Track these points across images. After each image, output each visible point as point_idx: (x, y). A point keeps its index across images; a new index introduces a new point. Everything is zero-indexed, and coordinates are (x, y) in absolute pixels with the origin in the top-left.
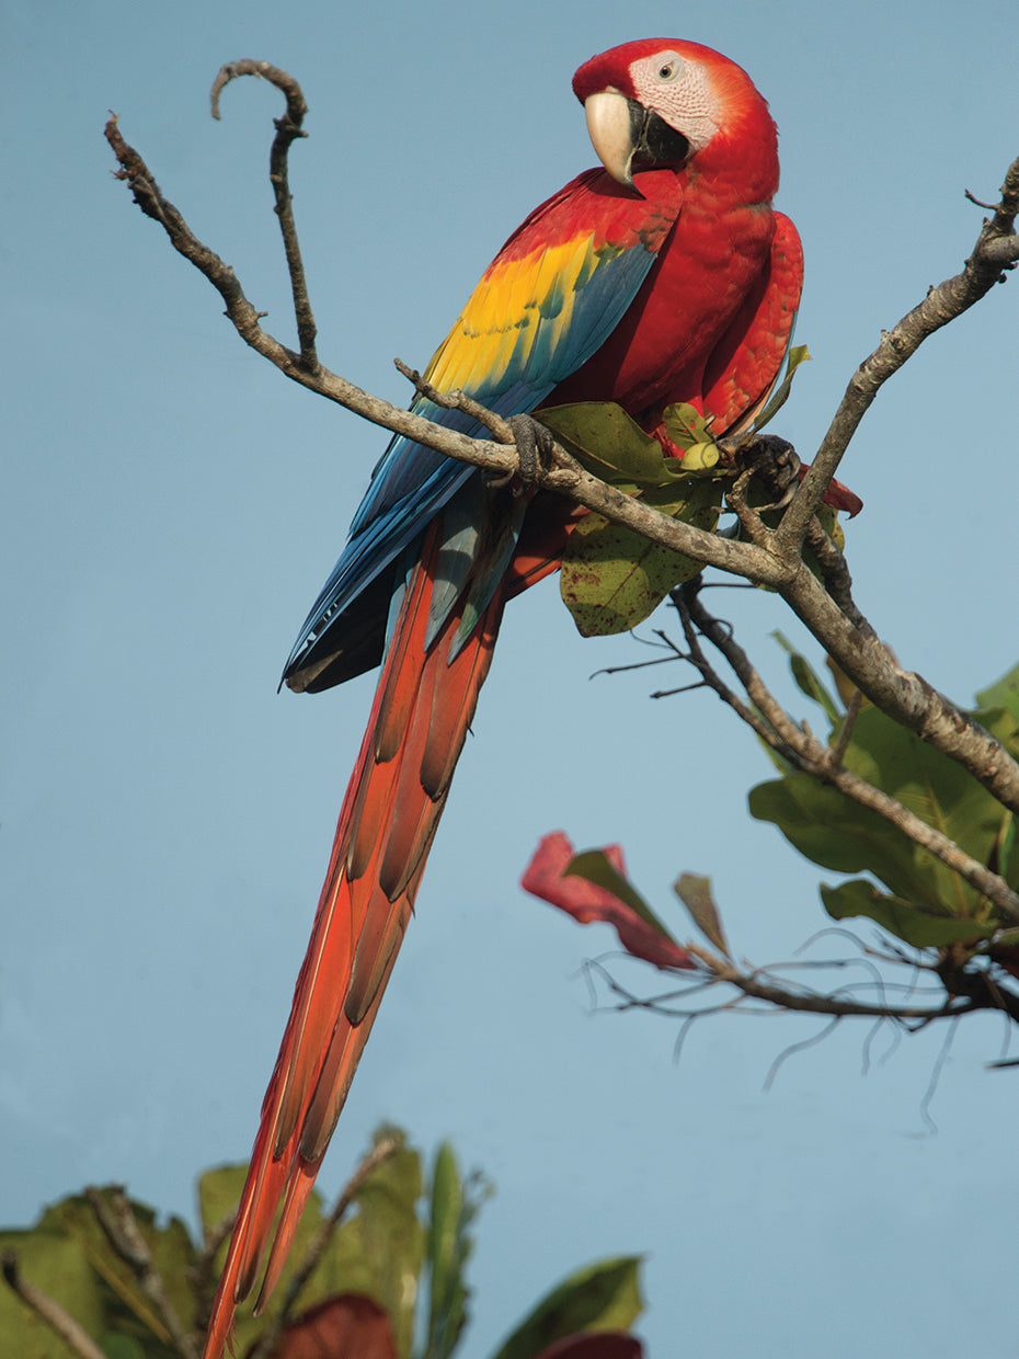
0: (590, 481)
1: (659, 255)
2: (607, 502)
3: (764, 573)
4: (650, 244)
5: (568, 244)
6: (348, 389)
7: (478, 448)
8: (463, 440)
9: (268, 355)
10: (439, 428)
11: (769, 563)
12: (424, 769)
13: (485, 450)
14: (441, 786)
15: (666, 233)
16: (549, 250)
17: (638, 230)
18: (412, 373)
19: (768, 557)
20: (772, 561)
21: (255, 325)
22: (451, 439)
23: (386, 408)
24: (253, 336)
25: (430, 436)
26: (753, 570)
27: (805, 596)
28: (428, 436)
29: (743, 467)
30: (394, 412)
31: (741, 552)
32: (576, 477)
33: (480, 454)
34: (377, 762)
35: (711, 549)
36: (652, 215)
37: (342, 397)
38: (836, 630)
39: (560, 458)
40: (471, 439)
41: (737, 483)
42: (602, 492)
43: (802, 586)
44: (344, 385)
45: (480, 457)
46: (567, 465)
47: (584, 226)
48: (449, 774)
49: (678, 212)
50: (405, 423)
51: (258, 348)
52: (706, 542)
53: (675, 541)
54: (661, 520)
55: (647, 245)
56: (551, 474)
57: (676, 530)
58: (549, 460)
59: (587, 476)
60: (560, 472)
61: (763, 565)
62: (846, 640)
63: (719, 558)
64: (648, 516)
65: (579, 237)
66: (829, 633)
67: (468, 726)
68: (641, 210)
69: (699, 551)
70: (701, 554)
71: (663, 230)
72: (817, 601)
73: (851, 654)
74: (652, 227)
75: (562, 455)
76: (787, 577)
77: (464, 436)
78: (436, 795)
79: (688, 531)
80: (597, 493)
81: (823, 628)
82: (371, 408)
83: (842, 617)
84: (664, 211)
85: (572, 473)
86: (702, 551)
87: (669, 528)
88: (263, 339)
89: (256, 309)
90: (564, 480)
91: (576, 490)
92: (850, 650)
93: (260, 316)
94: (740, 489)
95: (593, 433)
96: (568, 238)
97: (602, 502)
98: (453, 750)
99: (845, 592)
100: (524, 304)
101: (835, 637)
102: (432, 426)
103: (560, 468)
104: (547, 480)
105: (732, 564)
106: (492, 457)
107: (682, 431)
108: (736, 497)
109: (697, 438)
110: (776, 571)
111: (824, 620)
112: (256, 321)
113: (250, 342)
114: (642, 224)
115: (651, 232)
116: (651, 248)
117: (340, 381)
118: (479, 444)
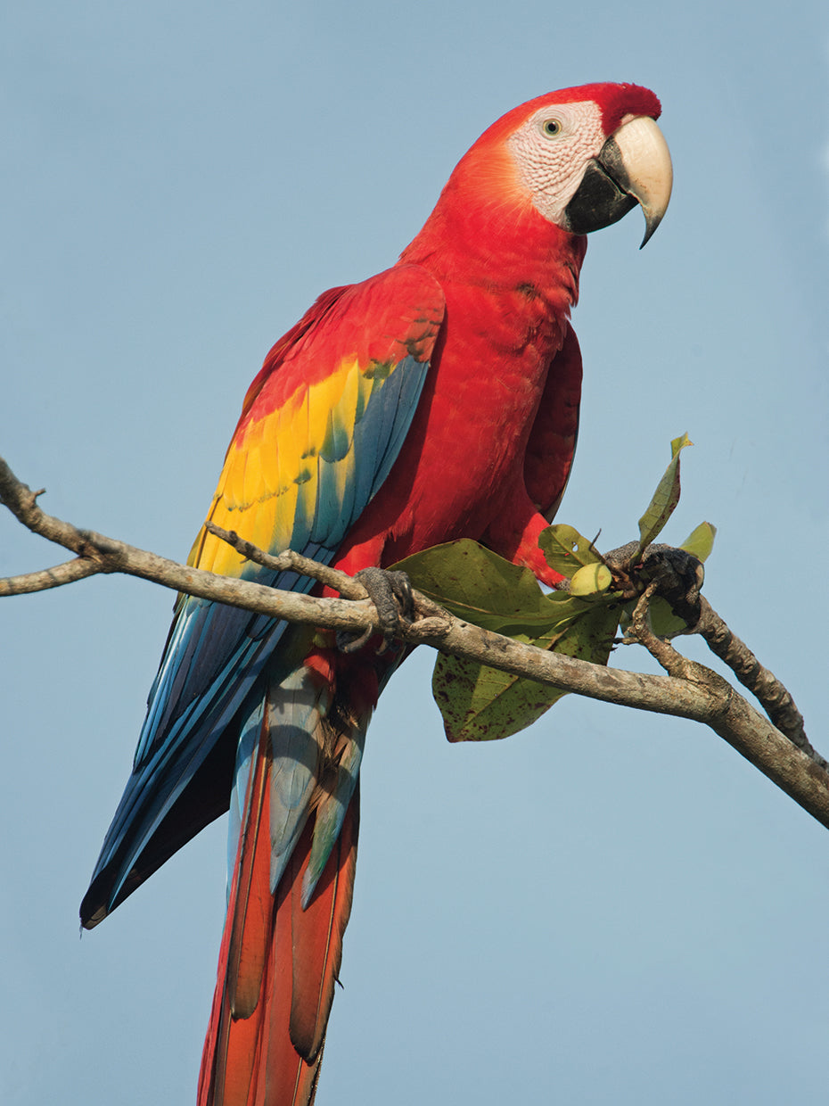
0: (463, 626)
1: (431, 363)
2: (488, 646)
3: (689, 705)
4: (420, 353)
5: (333, 374)
6: (158, 563)
7: (324, 607)
8: (304, 600)
9: (57, 539)
10: (274, 591)
11: (693, 693)
12: (293, 1027)
13: (332, 608)
14: (315, 1045)
15: (434, 338)
16: (312, 389)
17: (404, 341)
18: (228, 535)
19: (691, 687)
20: (696, 690)
21: (34, 507)
22: (290, 601)
23: (207, 577)
24: (35, 518)
25: (265, 600)
26: (677, 702)
27: (745, 727)
28: (262, 601)
29: (640, 587)
30: (217, 581)
31: (658, 684)
32: (445, 623)
33: (328, 612)
34: (235, 1018)
35: (621, 685)
36: (417, 321)
37: (153, 572)
38: (792, 764)
39: (422, 606)
40: (313, 599)
41: (637, 609)
42: (480, 637)
43: (739, 716)
44: (152, 559)
45: (328, 616)
46: (433, 613)
47: (346, 350)
48: (321, 1031)
49: (443, 311)
50: (232, 590)
51: (43, 533)
52: (614, 677)
53: (577, 681)
54: (556, 660)
55: (417, 355)
56: (417, 625)
57: (575, 669)
58: (411, 610)
59: (458, 622)
60: (426, 620)
61: (687, 696)
62: (806, 776)
63: (633, 693)
64: (538, 657)
65: (344, 364)
66: (783, 769)
67: (335, 977)
68: (403, 318)
69: (608, 689)
70: (610, 692)
71: (430, 335)
72: (761, 733)
73: (817, 791)
74: (419, 335)
75: (423, 602)
76: (718, 706)
77: (304, 595)
78: (311, 1055)
79: (591, 668)
80: (474, 639)
81: (776, 764)
82: (189, 579)
83: (796, 749)
84: (428, 313)
85: (440, 620)
86: (611, 688)
87: (566, 667)
88: (47, 521)
89: (31, 489)
90: (432, 630)
91: (448, 639)
92: (814, 786)
93: (37, 495)
94: (641, 616)
95: (453, 579)
96: (332, 368)
97: (482, 648)
98: (323, 1005)
99: (797, 731)
100: (301, 454)
101: (794, 773)
102: (265, 590)
103: (425, 617)
104: (412, 631)
105: (650, 699)
106: (342, 614)
107: (564, 556)
108: (639, 627)
109: (582, 561)
110: (703, 701)
111: (774, 754)
112: (34, 501)
113: (34, 527)
114: (406, 333)
115: (419, 340)
116: (421, 357)
117: (147, 555)
118: (323, 602)
